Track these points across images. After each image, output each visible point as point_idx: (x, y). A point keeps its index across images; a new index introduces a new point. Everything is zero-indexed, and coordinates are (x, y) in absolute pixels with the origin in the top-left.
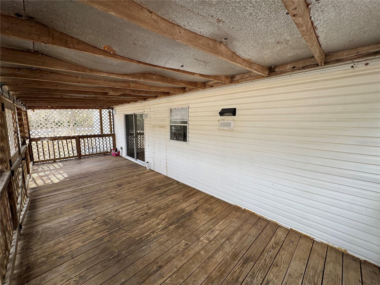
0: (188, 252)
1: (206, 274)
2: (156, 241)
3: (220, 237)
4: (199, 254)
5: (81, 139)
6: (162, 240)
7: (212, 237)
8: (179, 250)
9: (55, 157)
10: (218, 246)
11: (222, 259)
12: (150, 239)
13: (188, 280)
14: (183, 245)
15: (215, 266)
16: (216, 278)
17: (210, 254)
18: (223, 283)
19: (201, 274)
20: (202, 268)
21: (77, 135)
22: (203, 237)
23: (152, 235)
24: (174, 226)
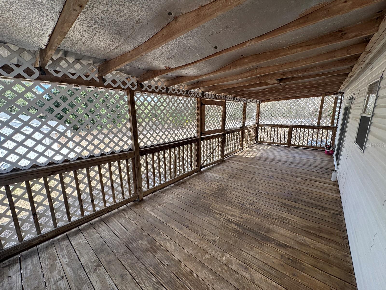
0: (205, 243)
1: (183, 260)
2: (211, 219)
3: (238, 278)
4: (205, 253)
5: (293, 129)
6: (214, 222)
7: (234, 268)
8: (205, 236)
9: (270, 141)
10: (221, 275)
11: (203, 278)
12: (213, 215)
13: (178, 246)
14: (212, 238)
15: (192, 269)
16: (180, 269)
17: (206, 264)
18: (175, 276)
19: (184, 255)
20: (190, 257)
21: (291, 124)
22: (230, 257)
23: (217, 215)
24: (236, 227)
